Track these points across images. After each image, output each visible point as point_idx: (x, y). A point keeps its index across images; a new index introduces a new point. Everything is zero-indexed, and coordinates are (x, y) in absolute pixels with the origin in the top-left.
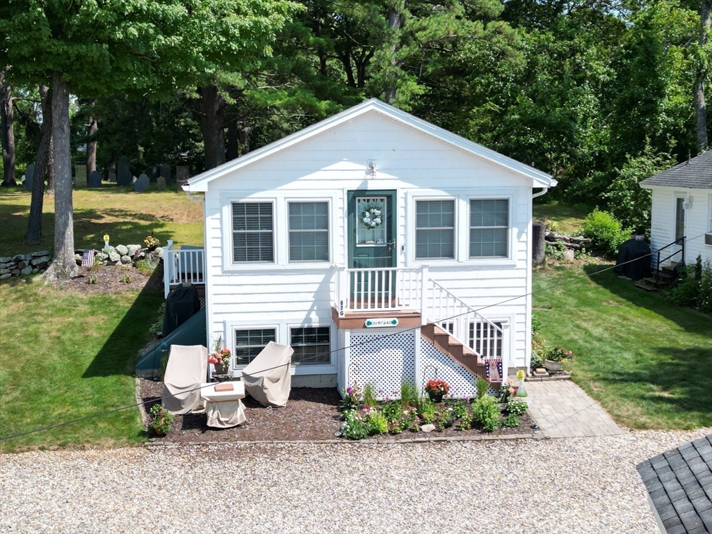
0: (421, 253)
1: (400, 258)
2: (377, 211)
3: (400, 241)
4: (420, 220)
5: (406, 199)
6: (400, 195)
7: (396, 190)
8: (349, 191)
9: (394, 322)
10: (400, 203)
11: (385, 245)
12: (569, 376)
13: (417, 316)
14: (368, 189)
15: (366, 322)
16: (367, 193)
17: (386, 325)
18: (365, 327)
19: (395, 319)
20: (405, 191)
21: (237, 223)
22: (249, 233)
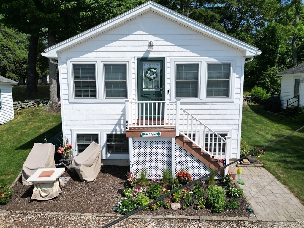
0: (179, 94)
1: (167, 96)
2: (154, 70)
3: (167, 87)
4: (178, 76)
5: (170, 63)
6: (167, 60)
7: (165, 58)
8: (138, 58)
9: (159, 134)
10: (167, 65)
11: (159, 90)
12: (262, 165)
13: (174, 130)
14: (149, 57)
15: (142, 134)
16: (148, 59)
17: (154, 136)
18: (141, 136)
19: (160, 132)
20: (170, 58)
21: (76, 76)
22: (83, 82)
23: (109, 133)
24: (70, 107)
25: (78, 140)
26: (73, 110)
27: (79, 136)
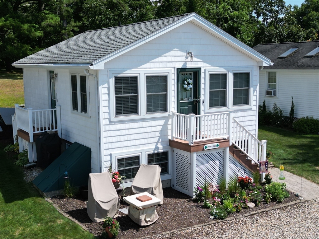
1: (202, 108)
2: (191, 81)
3: (202, 98)
4: (211, 86)
5: (205, 73)
6: (202, 71)
7: (200, 68)
8: (177, 69)
9: (217, 145)
10: (202, 75)
13: (227, 141)
14: (187, 67)
15: (204, 147)
16: (187, 70)
17: (214, 148)
19: (218, 143)
20: (204, 68)
21: (118, 90)
22: (123, 97)
23: (151, 152)
24: (111, 127)
25: (119, 166)
26: (113, 130)
27: (119, 160)
